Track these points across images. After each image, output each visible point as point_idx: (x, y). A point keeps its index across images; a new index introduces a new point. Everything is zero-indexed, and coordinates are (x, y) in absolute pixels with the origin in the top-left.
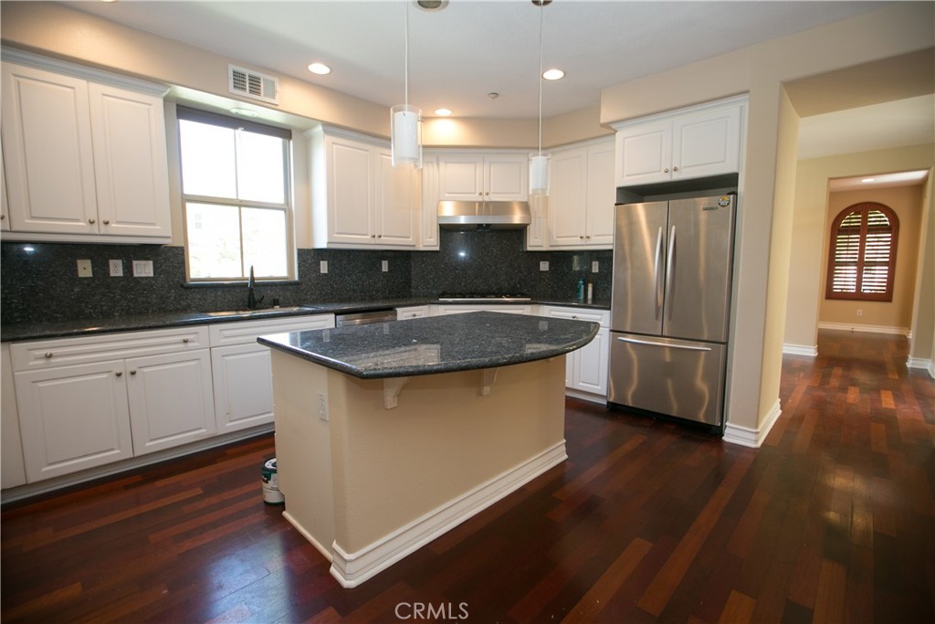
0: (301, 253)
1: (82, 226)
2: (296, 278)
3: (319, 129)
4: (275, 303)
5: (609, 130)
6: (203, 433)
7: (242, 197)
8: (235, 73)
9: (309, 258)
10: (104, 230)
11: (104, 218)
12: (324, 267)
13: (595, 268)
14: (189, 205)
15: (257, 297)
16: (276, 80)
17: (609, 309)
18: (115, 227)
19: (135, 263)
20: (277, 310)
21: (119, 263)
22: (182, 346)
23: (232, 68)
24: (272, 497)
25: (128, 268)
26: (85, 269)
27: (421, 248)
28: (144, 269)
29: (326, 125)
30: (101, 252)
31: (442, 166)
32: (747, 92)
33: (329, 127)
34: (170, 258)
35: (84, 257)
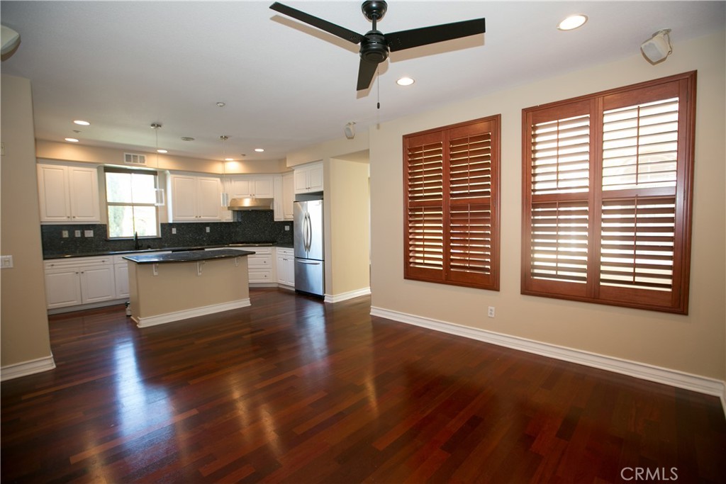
0: (162, 225)
1: (65, 219)
2: (160, 236)
3: (168, 172)
4: (149, 247)
5: (291, 170)
6: (110, 297)
7: (134, 202)
8: (126, 155)
9: (165, 227)
10: (73, 219)
11: (73, 215)
12: (174, 231)
13: (287, 228)
14: (109, 207)
15: (140, 244)
16: (145, 156)
17: (293, 247)
18: (77, 219)
19: (86, 231)
20: (150, 250)
21: (79, 231)
22: (102, 263)
23: (125, 154)
24: (129, 313)
25: (83, 234)
26: (66, 234)
27: (225, 221)
28: (89, 234)
29: (170, 170)
30: (72, 228)
31: (233, 183)
32: (321, 160)
33: (172, 171)
34: (102, 229)
35: (65, 230)
